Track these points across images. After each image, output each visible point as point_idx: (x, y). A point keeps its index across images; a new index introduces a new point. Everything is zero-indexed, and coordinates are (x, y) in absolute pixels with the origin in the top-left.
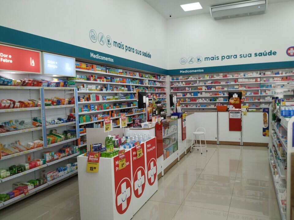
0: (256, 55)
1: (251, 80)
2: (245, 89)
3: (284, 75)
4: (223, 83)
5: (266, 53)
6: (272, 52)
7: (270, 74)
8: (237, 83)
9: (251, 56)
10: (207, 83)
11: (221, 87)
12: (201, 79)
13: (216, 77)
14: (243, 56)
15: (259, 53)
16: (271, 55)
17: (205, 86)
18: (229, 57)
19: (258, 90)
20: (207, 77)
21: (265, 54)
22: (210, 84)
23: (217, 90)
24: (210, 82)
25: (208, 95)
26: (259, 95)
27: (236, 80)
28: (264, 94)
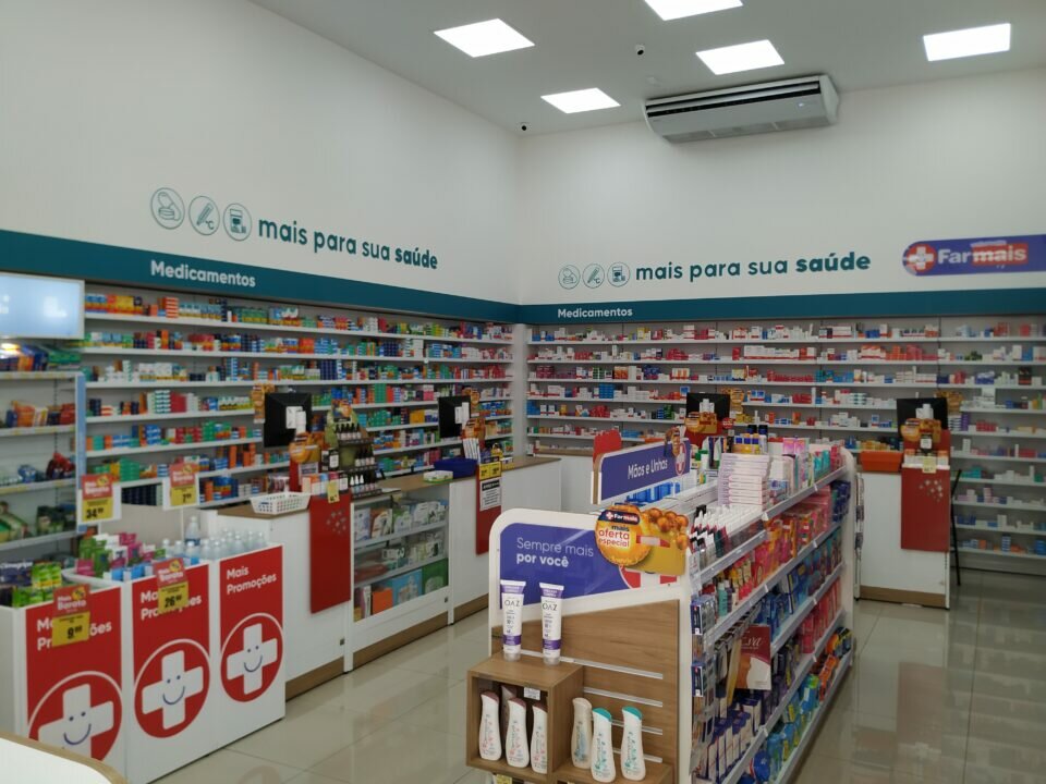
0: (801, 266)
1: (786, 353)
2: (765, 382)
3: (896, 337)
4: (695, 359)
5: (836, 260)
6: (856, 259)
7: (849, 333)
8: (741, 361)
9: (785, 270)
10: (642, 355)
11: (688, 370)
12: (626, 341)
13: (673, 338)
14: (758, 267)
15: (813, 261)
16: (851, 267)
17: (638, 365)
18: (713, 270)
19: (810, 387)
20: (644, 336)
21: (831, 264)
22: (654, 361)
23: (675, 381)
24: (654, 352)
25: (646, 397)
26: (813, 404)
27: (737, 350)
28: (827, 403)
